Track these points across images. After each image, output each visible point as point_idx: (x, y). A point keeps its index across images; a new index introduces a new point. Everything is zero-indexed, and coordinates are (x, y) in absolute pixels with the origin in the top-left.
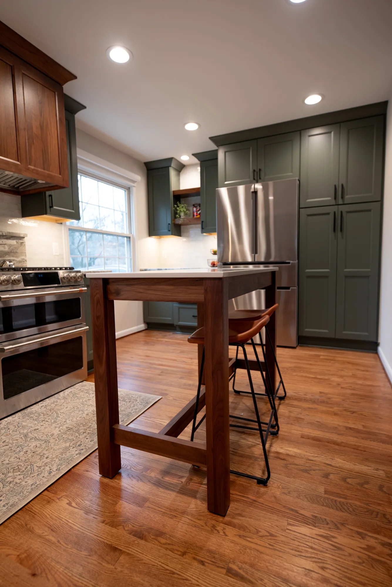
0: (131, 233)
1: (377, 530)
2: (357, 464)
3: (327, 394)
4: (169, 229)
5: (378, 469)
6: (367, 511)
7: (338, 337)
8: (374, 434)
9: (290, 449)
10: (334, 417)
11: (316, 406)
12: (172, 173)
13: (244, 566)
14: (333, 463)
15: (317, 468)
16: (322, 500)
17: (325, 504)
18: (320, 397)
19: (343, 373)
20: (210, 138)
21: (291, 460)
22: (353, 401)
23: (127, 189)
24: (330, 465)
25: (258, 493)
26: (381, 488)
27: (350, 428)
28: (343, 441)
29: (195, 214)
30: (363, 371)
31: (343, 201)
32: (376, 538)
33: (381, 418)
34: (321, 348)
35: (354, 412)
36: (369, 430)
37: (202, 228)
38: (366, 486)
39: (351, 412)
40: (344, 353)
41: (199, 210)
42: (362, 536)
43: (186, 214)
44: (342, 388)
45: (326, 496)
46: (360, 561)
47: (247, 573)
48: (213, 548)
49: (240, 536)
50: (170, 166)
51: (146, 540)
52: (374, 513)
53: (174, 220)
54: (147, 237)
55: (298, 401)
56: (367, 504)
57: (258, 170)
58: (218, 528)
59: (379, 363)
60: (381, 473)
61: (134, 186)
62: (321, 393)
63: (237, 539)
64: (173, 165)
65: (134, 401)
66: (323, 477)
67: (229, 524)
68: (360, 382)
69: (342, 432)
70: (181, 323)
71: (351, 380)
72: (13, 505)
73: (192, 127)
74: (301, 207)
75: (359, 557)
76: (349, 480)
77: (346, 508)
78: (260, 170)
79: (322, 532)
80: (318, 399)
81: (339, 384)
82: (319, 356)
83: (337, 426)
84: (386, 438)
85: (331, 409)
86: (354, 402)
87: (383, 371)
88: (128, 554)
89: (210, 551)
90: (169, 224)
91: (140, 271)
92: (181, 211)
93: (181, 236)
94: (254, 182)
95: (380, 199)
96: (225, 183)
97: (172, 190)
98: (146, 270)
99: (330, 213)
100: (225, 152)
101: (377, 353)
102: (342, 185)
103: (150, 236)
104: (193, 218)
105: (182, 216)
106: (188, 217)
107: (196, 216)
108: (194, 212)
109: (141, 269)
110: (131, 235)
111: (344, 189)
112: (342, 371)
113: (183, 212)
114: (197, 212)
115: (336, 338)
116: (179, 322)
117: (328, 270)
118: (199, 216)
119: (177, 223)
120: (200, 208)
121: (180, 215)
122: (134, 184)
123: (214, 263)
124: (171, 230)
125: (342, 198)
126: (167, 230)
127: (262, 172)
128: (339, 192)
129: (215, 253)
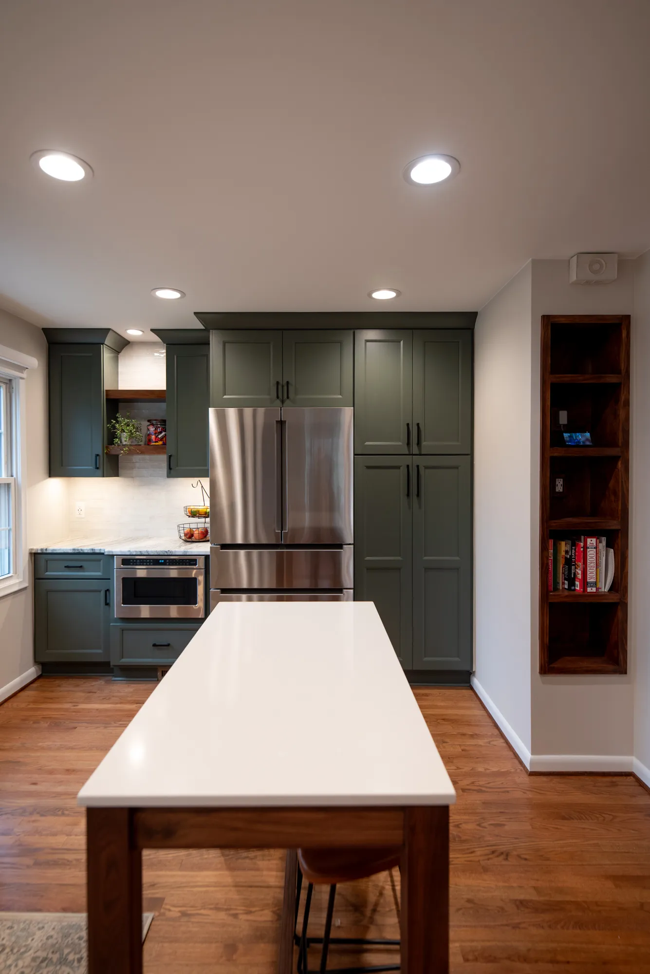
0: (12, 476)
4: (98, 466)
7: (417, 667)
12: (106, 356)
20: (195, 313)
23: (6, 383)
29: (153, 437)
31: (420, 449)
35: (507, 855)
37: (170, 468)
39: (503, 857)
41: (161, 433)
43: (131, 436)
50: (103, 344)
53: (107, 448)
54: (45, 479)
57: (285, 382)
61: (22, 378)
64: (108, 341)
68: (480, 768)
70: (126, 661)
71: (467, 766)
73: (168, 294)
74: (356, 452)
78: (288, 383)
86: (495, 826)
90: (98, 455)
91: (31, 554)
92: (123, 431)
93: (118, 476)
94: (278, 402)
95: (469, 453)
96: (225, 397)
97: (105, 389)
98: (45, 551)
99: (401, 466)
100: (223, 341)
101: (472, 688)
102: (418, 425)
103: (50, 476)
104: (148, 445)
105: (126, 441)
106: (140, 444)
107: (155, 442)
108: (149, 435)
109: (32, 549)
110: (11, 480)
111: (421, 431)
112: (444, 744)
113: (127, 433)
114: (156, 435)
115: (414, 669)
116: (122, 658)
117: (399, 558)
118: (160, 443)
119: (113, 452)
120: (164, 428)
121: (120, 439)
122: (22, 373)
123: (192, 533)
124: (102, 467)
125: (418, 444)
126: (92, 467)
127: (290, 386)
128: (414, 435)
129: (193, 514)
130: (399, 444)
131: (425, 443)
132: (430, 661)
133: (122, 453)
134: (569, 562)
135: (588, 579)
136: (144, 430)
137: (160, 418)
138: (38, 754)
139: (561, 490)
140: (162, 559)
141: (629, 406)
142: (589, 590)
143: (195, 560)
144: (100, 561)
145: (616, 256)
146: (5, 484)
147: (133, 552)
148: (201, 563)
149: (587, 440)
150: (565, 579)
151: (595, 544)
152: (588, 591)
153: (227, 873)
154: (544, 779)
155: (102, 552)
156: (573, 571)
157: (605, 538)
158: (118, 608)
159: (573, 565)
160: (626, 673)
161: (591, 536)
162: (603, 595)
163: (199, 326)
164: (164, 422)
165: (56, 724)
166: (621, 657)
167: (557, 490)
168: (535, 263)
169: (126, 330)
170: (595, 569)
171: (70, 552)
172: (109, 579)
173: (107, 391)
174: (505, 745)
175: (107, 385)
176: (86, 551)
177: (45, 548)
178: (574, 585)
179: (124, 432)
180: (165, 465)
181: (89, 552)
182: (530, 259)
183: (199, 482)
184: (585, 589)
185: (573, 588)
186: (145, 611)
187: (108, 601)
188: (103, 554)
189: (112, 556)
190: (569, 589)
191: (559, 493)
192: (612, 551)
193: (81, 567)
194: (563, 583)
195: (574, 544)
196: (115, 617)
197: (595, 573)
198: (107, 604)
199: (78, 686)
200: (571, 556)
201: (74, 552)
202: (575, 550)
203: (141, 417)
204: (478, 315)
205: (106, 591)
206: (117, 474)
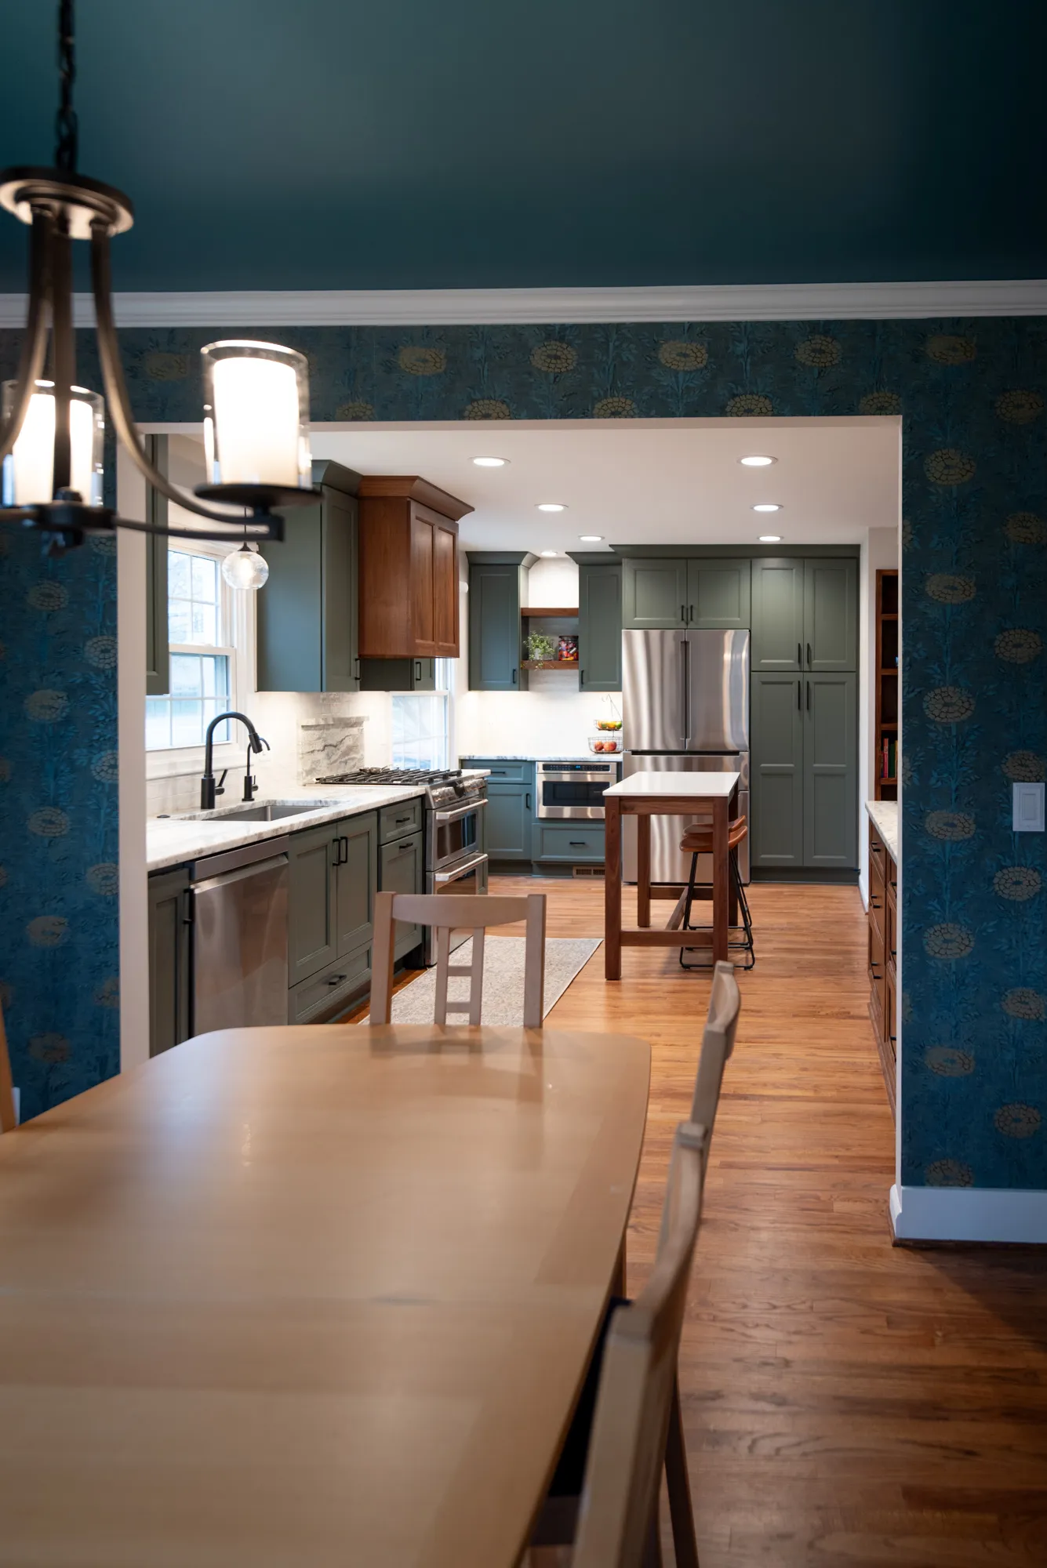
4: (515, 680)
7: (807, 864)
9: (767, 954)
12: (522, 575)
16: (795, 970)
19: (814, 906)
20: (611, 546)
21: (768, 959)
29: (565, 653)
31: (810, 666)
34: (783, 882)
37: (582, 682)
40: (814, 887)
41: (572, 648)
43: (544, 652)
50: (519, 565)
53: (522, 663)
57: (689, 607)
59: (858, 895)
64: (523, 562)
74: (753, 669)
78: (692, 607)
81: (809, 916)
82: (782, 892)
85: (800, 932)
87: (860, 901)
90: (515, 669)
91: (460, 760)
92: (537, 647)
93: (530, 691)
94: (683, 625)
95: (854, 670)
96: (635, 619)
97: (521, 607)
98: (472, 758)
99: (793, 682)
100: (634, 568)
101: (858, 885)
102: (808, 645)
103: (470, 689)
104: (560, 660)
105: (539, 657)
106: (552, 659)
107: (567, 657)
108: (561, 650)
109: (460, 756)
110: (446, 693)
111: (811, 651)
112: (812, 905)
113: (540, 648)
114: (568, 651)
115: (805, 865)
116: (543, 855)
117: (792, 765)
118: (572, 658)
119: (527, 668)
120: (575, 644)
121: (534, 655)
123: (602, 745)
124: (518, 682)
125: (808, 662)
126: (509, 681)
127: (694, 611)
128: (804, 654)
129: (603, 727)
130: (790, 662)
131: (816, 661)
132: (820, 859)
133: (535, 668)
136: (555, 645)
137: (571, 634)
140: (578, 766)
143: (608, 766)
144: (520, 767)
146: (441, 696)
147: (553, 759)
148: (613, 767)
155: (524, 759)
158: (539, 809)
163: (611, 550)
164: (575, 639)
171: (494, 758)
172: (531, 784)
173: (522, 609)
174: (861, 906)
175: (522, 605)
176: (509, 758)
177: (472, 755)
180: (577, 679)
181: (512, 759)
183: (611, 697)
186: (567, 812)
187: (529, 804)
188: (525, 761)
189: (533, 763)
193: (504, 773)
196: (538, 818)
198: (529, 807)
201: (498, 759)
203: (554, 633)
204: (861, 548)
205: (527, 795)
206: (527, 689)
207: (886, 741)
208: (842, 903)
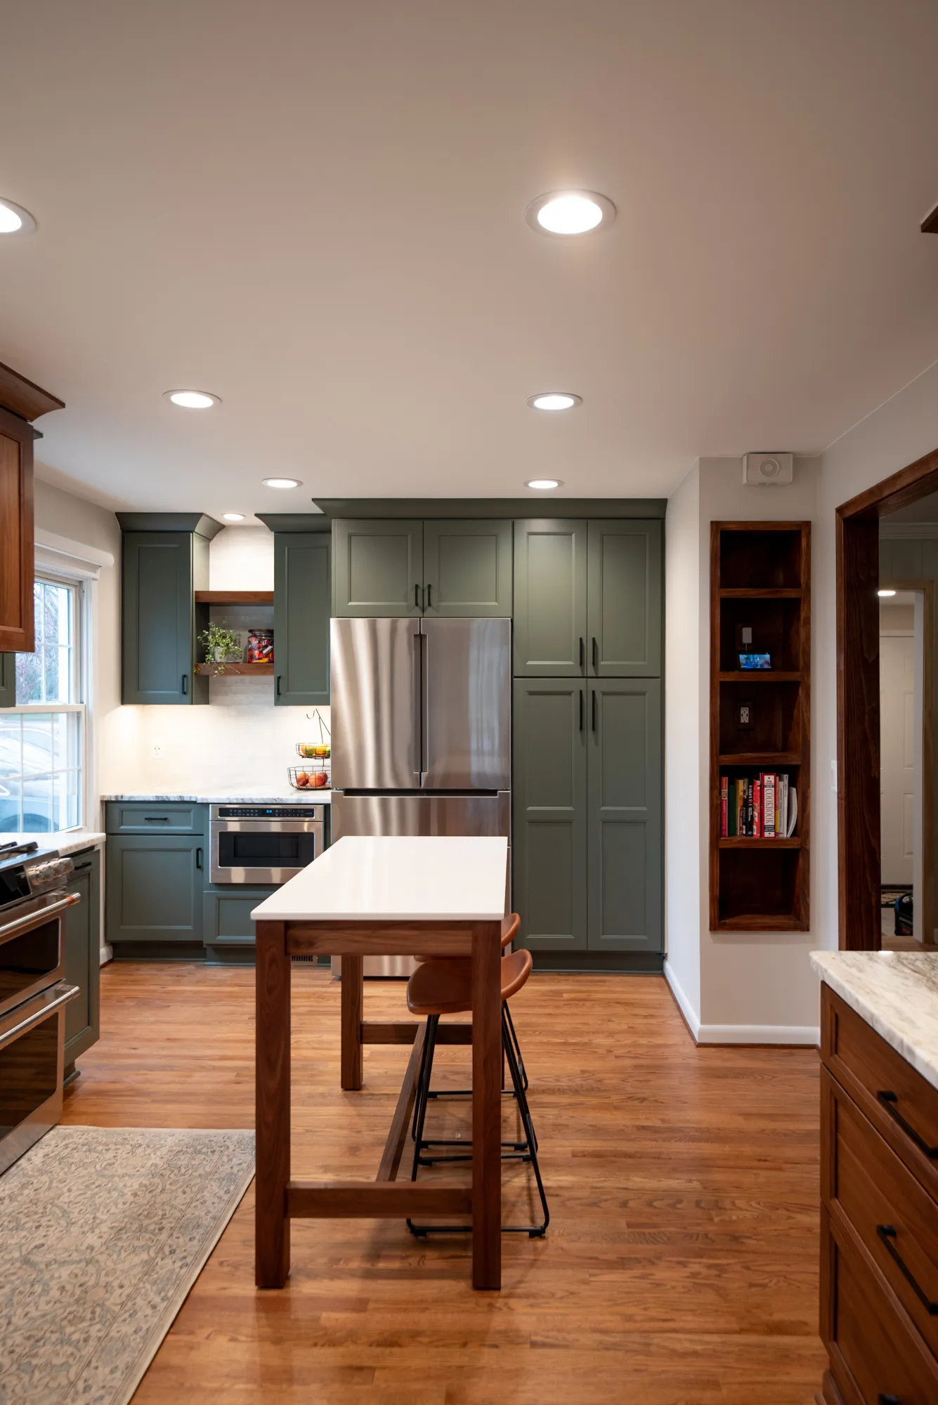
0: (82, 703)
1: (699, 1254)
2: (663, 1179)
3: (593, 1073)
4: (185, 691)
5: (690, 1180)
6: (686, 1236)
7: (594, 947)
8: (680, 1130)
9: (562, 1178)
10: (615, 1112)
11: (581, 1099)
12: (196, 545)
13: (551, 1334)
14: (630, 1185)
15: (609, 1197)
16: (626, 1236)
17: (631, 1241)
18: (584, 1080)
19: (613, 1026)
20: (314, 500)
21: (566, 1194)
22: (637, 1079)
23: (76, 586)
24: (626, 1189)
25: (535, 1249)
26: (698, 1204)
27: (643, 1127)
28: (637, 1150)
29: (256, 652)
30: (645, 1017)
31: (596, 670)
32: (700, 1263)
33: (686, 1103)
34: (559, 974)
35: (644, 1100)
36: (671, 1125)
37: (278, 693)
38: (679, 1206)
39: (639, 1101)
40: (604, 981)
41: (266, 647)
42: (684, 1264)
43: (227, 652)
44: (617, 1057)
45: (630, 1230)
46: (685, 1290)
47: (557, 1339)
48: (502, 1327)
49: (532, 1306)
50: (192, 532)
51: (400, 1346)
52: (695, 1236)
53: (196, 666)
55: (549, 1094)
56: (685, 1228)
57: (426, 586)
58: (498, 1305)
59: (669, 997)
60: (696, 1184)
61: (94, 579)
62: (583, 1072)
63: (529, 1310)
64: (199, 528)
65: (222, 1149)
66: (620, 1207)
67: (509, 1296)
68: (643, 1041)
69: (633, 1137)
70: (223, 938)
71: (628, 1040)
72: (130, 1368)
73: (281, 484)
74: (515, 674)
75: (684, 1287)
76: (655, 1204)
77: (659, 1239)
78: (429, 586)
79: (637, 1272)
80: (582, 1086)
81: (609, 1051)
82: (559, 993)
83: (623, 1128)
84: (696, 1134)
85: (607, 1101)
86: (640, 1081)
87: (678, 1013)
88: (384, 1368)
89: (499, 1332)
90: (185, 676)
91: (102, 802)
92: (217, 644)
93: (208, 704)
94: (418, 611)
95: (659, 675)
96: (350, 604)
97: (195, 590)
98: (120, 799)
99: (572, 692)
100: (349, 535)
101: (663, 975)
102: (594, 639)
103: (124, 699)
104: (249, 662)
105: (221, 658)
106: (237, 661)
107: (259, 659)
108: (251, 650)
109: (104, 796)
110: (81, 708)
111: (597, 648)
112: (609, 1023)
113: (222, 647)
114: (261, 650)
116: (219, 935)
117: (570, 808)
118: (266, 660)
119: (204, 673)
120: (270, 640)
121: (213, 655)
122: (95, 572)
123: (307, 778)
124: (189, 692)
125: (594, 664)
126: (177, 692)
127: (432, 591)
128: (588, 652)
129: (309, 754)
130: (568, 663)
131: (603, 663)
132: (609, 940)
133: (216, 674)
134: (746, 804)
135: (765, 822)
136: (244, 642)
137: (264, 628)
138: (132, 1027)
139: (747, 721)
140: (269, 809)
141: (810, 624)
142: (767, 834)
143: (312, 810)
144: (189, 811)
145: (792, 455)
146: (73, 712)
147: (233, 800)
148: (319, 814)
149: (767, 663)
150: (743, 824)
151: (773, 782)
152: (766, 836)
153: (352, 1108)
154: (713, 1050)
155: (193, 799)
156: (750, 814)
157: (787, 776)
158: (213, 870)
159: (751, 806)
160: (808, 930)
161: (769, 773)
162: (783, 841)
163: (318, 510)
164: (270, 633)
165: (144, 1003)
166: (803, 912)
167: (742, 721)
168: (704, 462)
169: (223, 514)
170: (773, 810)
171: (152, 799)
172: (202, 835)
173: (197, 592)
174: (682, 1024)
175: (198, 586)
176: (172, 799)
177: (120, 795)
178: (752, 830)
179: (219, 645)
180: (272, 688)
181: (177, 800)
182: (698, 457)
183: (316, 712)
184: (762, 834)
185: (750, 833)
187: (200, 864)
188: (195, 803)
189: (206, 805)
190: (746, 835)
191: (744, 724)
192: (794, 790)
193: (166, 819)
194: (741, 829)
195: (751, 783)
196: (210, 882)
197: (773, 815)
198: (199, 867)
199: (162, 970)
200: (748, 796)
201: (157, 799)
202: (753, 790)
203: (243, 627)
204: (668, 502)
205: (199, 850)
206: (206, 701)
207: (725, 780)
208: (651, 1016)
